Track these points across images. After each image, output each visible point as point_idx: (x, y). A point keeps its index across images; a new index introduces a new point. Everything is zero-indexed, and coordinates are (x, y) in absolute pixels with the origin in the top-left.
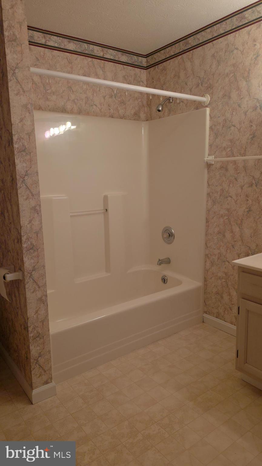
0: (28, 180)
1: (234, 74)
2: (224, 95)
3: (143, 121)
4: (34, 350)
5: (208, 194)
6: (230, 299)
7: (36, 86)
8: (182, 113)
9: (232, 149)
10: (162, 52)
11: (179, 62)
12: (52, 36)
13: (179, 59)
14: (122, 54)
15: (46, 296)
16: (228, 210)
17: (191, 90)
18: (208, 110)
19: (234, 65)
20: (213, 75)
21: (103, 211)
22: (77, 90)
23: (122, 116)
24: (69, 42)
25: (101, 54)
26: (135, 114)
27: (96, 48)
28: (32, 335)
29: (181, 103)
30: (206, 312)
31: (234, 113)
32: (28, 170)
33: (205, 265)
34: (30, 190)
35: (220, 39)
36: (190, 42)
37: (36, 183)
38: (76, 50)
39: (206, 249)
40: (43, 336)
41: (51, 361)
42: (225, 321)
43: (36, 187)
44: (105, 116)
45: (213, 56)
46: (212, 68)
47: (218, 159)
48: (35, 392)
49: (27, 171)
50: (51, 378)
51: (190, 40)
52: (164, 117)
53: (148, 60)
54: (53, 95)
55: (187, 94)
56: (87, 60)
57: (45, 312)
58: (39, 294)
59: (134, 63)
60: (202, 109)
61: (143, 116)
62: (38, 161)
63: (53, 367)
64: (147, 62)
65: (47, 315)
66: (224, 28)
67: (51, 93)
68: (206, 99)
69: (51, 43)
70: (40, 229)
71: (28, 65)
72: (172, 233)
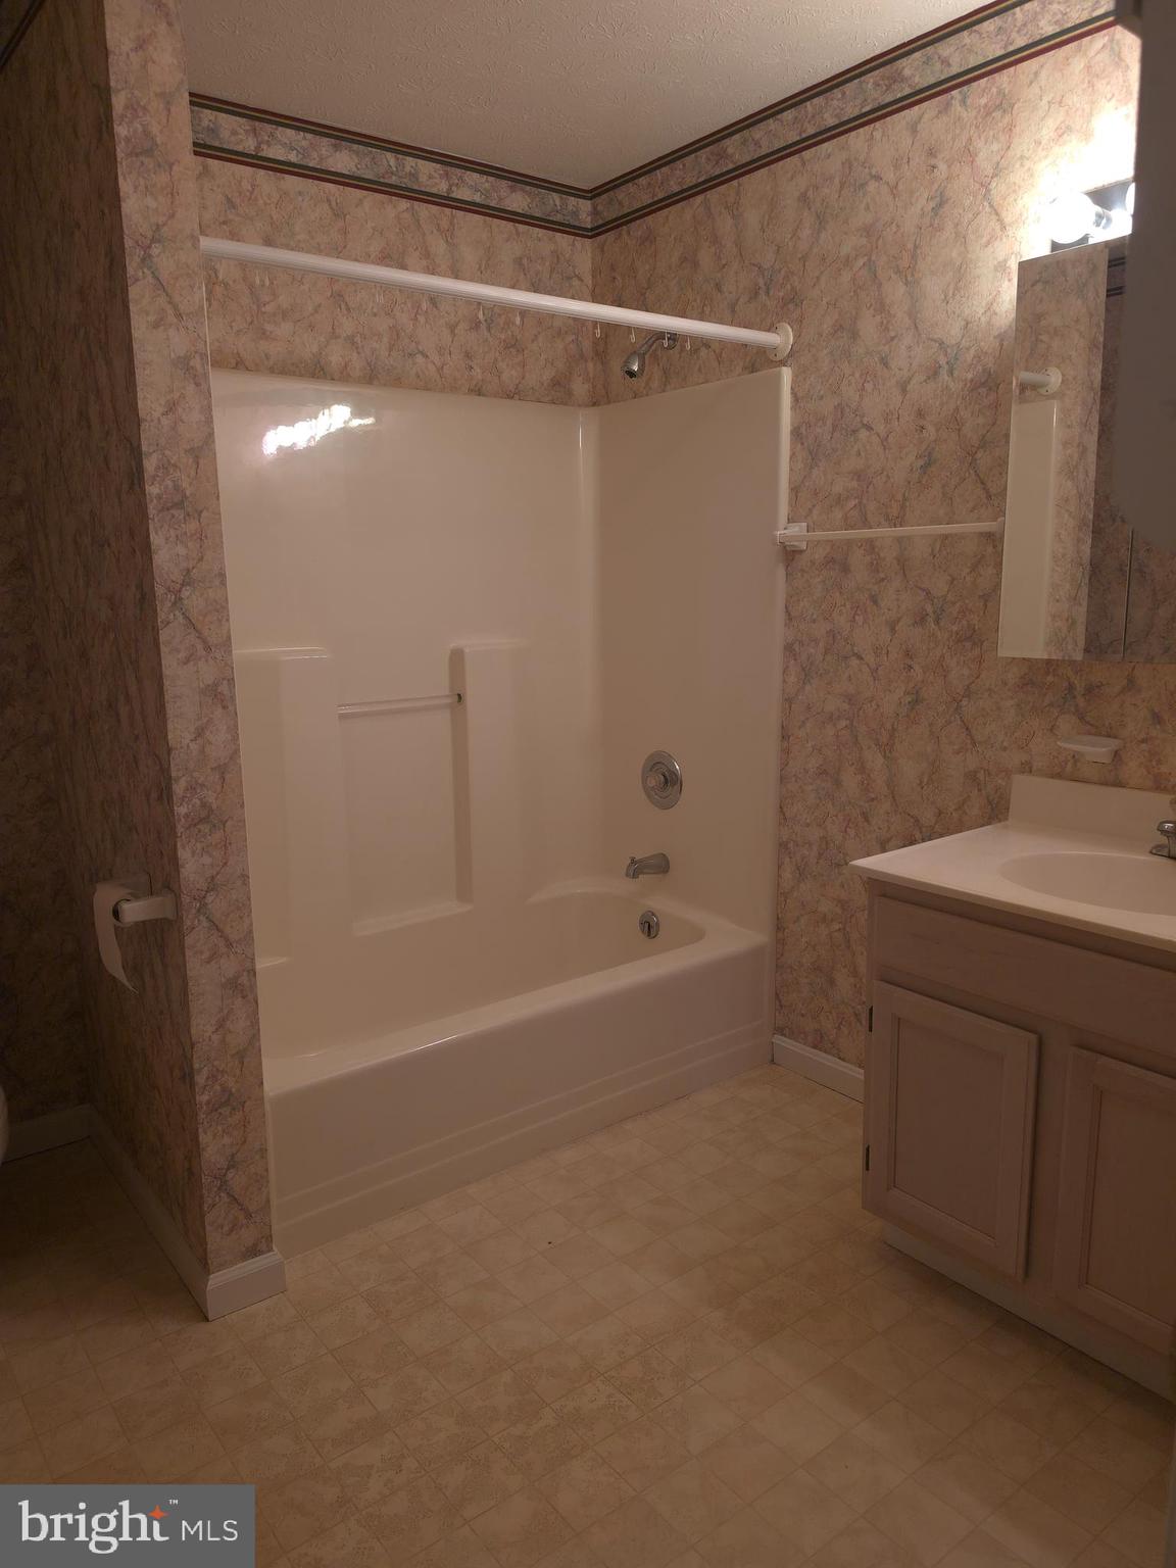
0: (193, 600)
1: (869, 260)
2: (838, 328)
3: (579, 406)
4: (213, 1146)
5: (789, 648)
6: (855, 986)
7: (225, 293)
8: (707, 382)
9: (860, 503)
10: (643, 181)
11: (694, 217)
12: (280, 128)
13: (695, 207)
14: (511, 187)
15: (253, 972)
16: (850, 699)
17: (733, 308)
18: (787, 374)
19: (867, 230)
20: (804, 259)
21: (448, 701)
22: (361, 305)
23: (513, 390)
24: (336, 148)
25: (441, 187)
26: (556, 383)
27: (426, 168)
28: (205, 1098)
29: (703, 349)
30: (780, 1031)
31: (869, 387)
32: (191, 566)
33: (779, 876)
34: (197, 631)
35: (826, 145)
36: (730, 151)
37: (220, 609)
38: (359, 173)
39: (780, 824)
40: (242, 1099)
41: (268, 1182)
42: (840, 1058)
43: (220, 621)
44: (454, 389)
45: (804, 198)
46: (799, 238)
47: (819, 534)
48: (215, 1281)
49: (188, 571)
50: (269, 1238)
51: (731, 145)
52: (647, 395)
53: (599, 208)
54: (283, 319)
55: (721, 322)
56: (395, 207)
57: (249, 1024)
58: (229, 966)
59: (549, 215)
60: (771, 370)
61: (580, 388)
62: (224, 538)
63: (274, 1202)
64: (595, 212)
65: (254, 1036)
66: (838, 111)
67: (274, 315)
68: (780, 339)
69: (275, 152)
70: (231, 758)
71: (193, 229)
72: (674, 773)
